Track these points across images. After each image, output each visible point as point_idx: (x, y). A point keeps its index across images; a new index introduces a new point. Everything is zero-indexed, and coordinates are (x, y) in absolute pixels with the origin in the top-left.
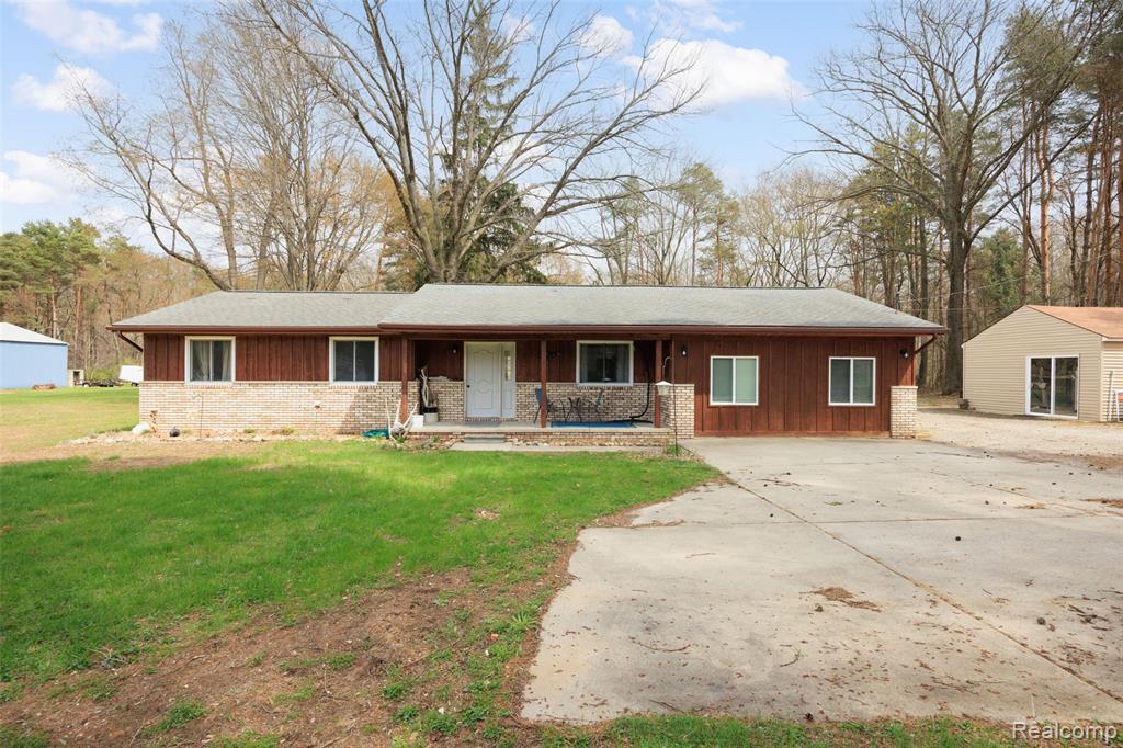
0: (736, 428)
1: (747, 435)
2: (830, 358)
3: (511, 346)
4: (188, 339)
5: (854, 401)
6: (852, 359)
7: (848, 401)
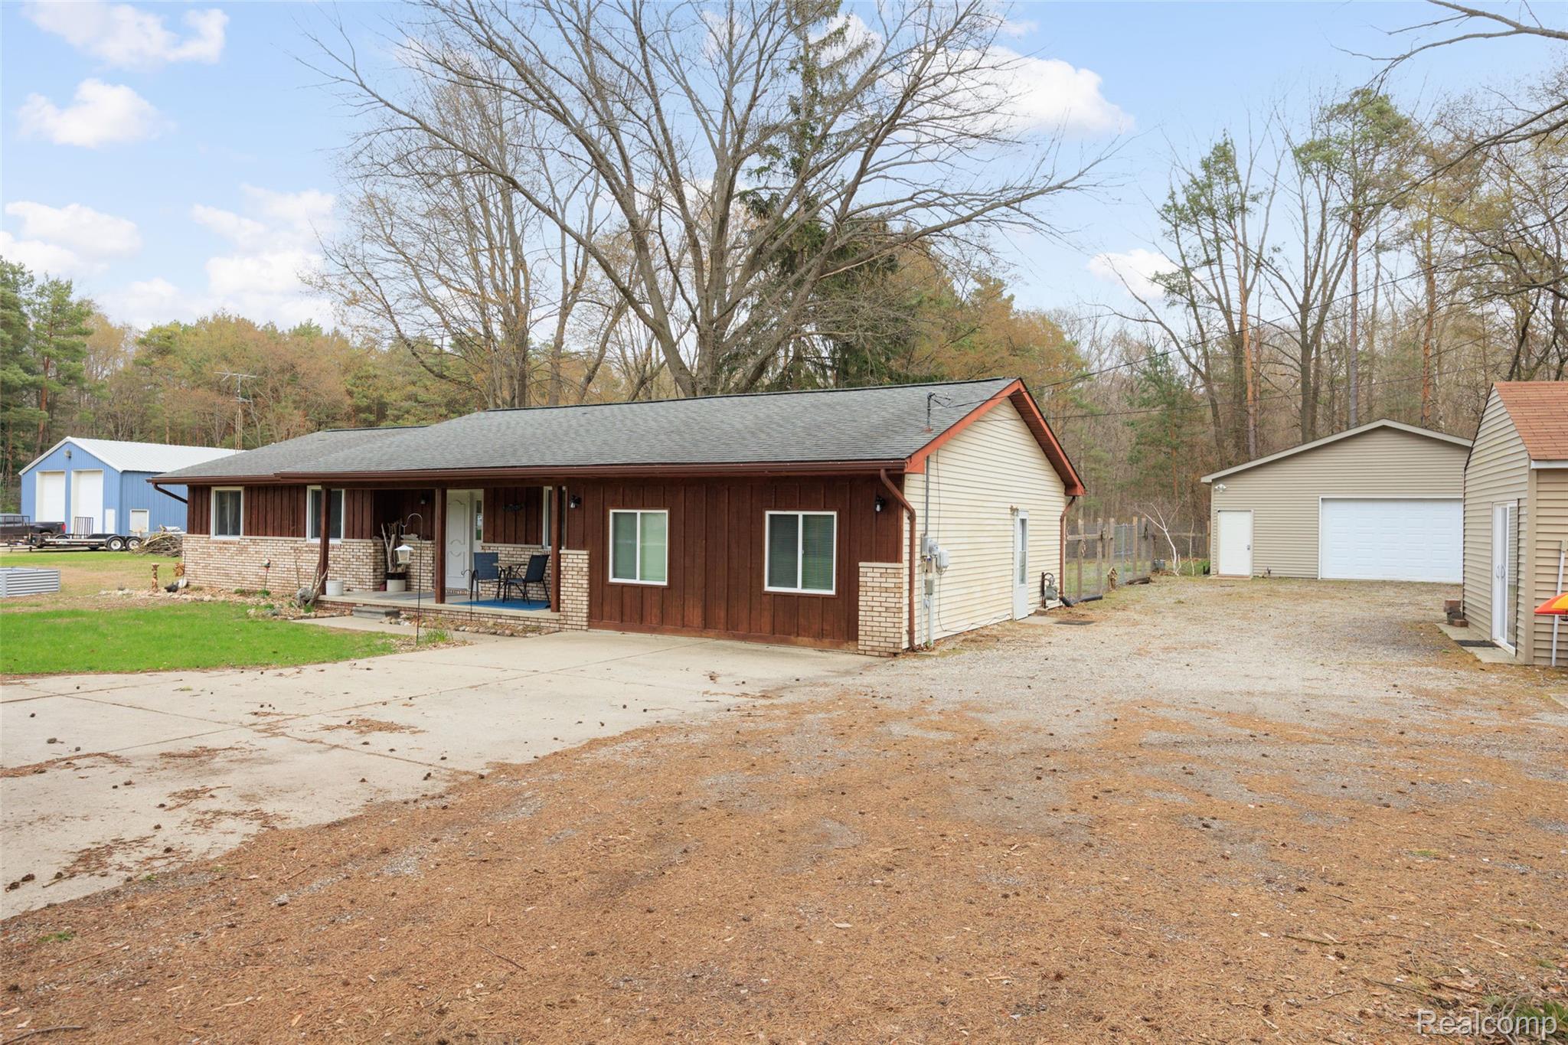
0: (641, 620)
1: (652, 630)
2: (768, 513)
3: (479, 494)
4: (214, 490)
5: (804, 587)
6: (801, 514)
7: (795, 585)
